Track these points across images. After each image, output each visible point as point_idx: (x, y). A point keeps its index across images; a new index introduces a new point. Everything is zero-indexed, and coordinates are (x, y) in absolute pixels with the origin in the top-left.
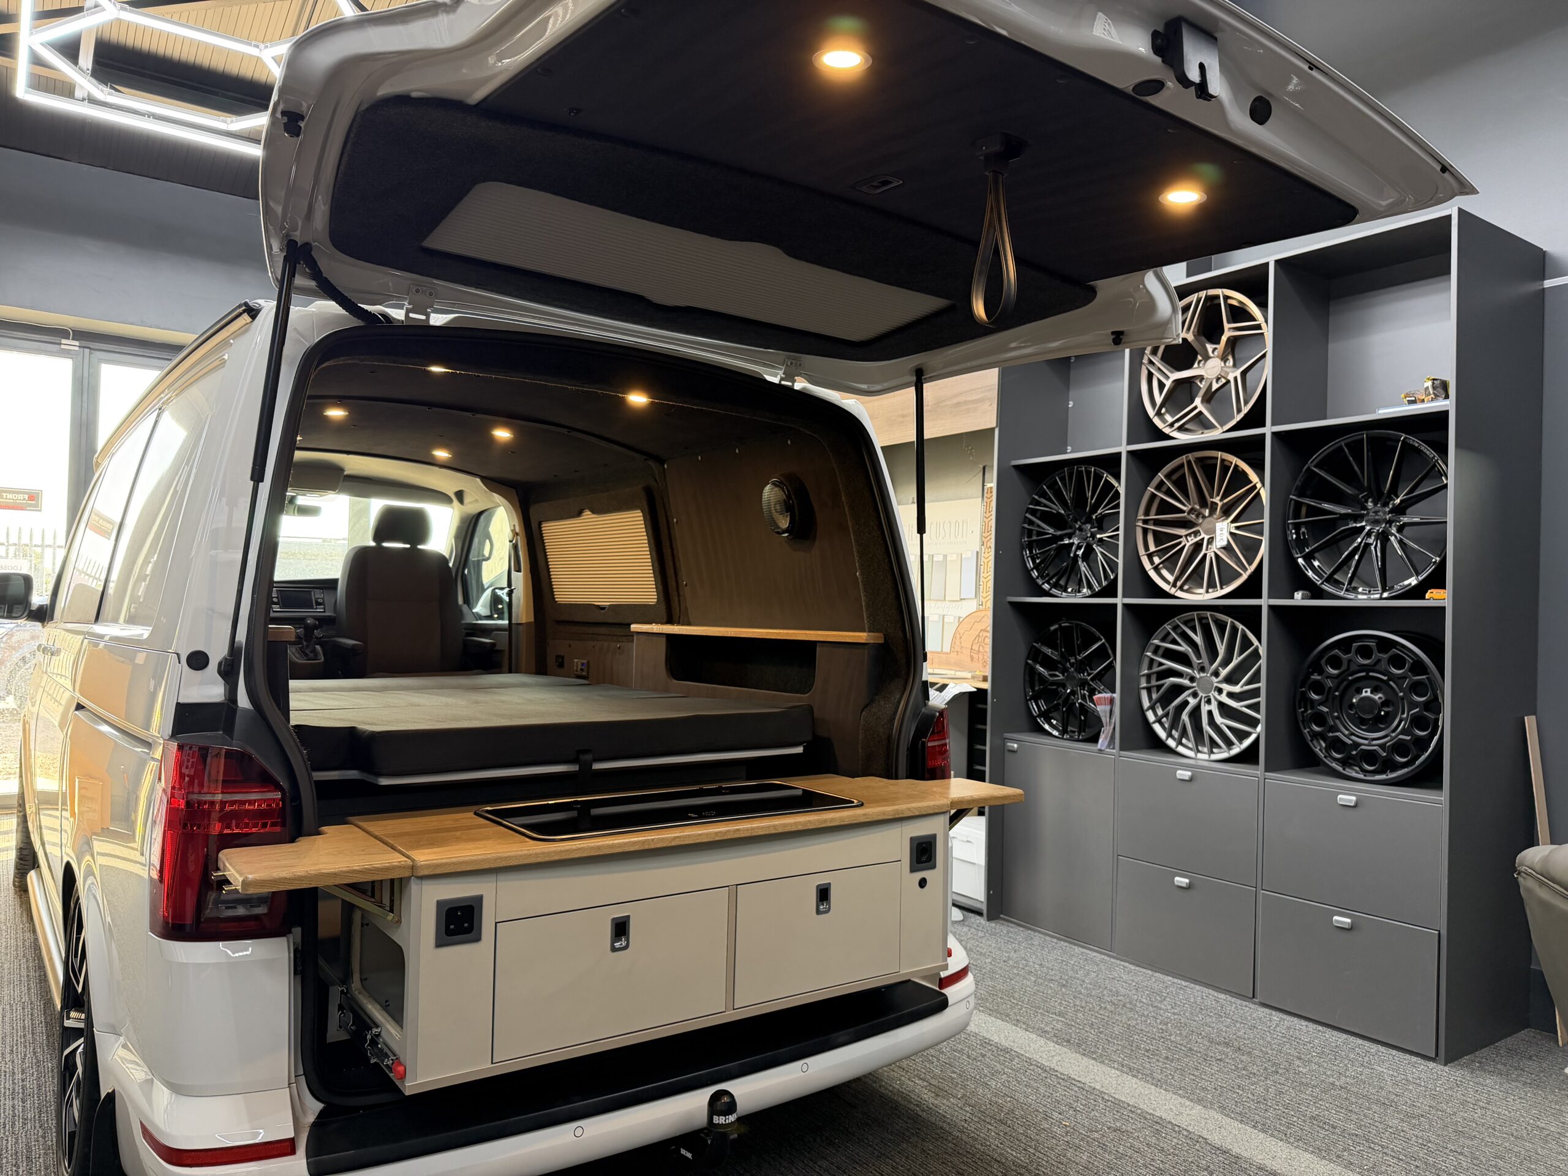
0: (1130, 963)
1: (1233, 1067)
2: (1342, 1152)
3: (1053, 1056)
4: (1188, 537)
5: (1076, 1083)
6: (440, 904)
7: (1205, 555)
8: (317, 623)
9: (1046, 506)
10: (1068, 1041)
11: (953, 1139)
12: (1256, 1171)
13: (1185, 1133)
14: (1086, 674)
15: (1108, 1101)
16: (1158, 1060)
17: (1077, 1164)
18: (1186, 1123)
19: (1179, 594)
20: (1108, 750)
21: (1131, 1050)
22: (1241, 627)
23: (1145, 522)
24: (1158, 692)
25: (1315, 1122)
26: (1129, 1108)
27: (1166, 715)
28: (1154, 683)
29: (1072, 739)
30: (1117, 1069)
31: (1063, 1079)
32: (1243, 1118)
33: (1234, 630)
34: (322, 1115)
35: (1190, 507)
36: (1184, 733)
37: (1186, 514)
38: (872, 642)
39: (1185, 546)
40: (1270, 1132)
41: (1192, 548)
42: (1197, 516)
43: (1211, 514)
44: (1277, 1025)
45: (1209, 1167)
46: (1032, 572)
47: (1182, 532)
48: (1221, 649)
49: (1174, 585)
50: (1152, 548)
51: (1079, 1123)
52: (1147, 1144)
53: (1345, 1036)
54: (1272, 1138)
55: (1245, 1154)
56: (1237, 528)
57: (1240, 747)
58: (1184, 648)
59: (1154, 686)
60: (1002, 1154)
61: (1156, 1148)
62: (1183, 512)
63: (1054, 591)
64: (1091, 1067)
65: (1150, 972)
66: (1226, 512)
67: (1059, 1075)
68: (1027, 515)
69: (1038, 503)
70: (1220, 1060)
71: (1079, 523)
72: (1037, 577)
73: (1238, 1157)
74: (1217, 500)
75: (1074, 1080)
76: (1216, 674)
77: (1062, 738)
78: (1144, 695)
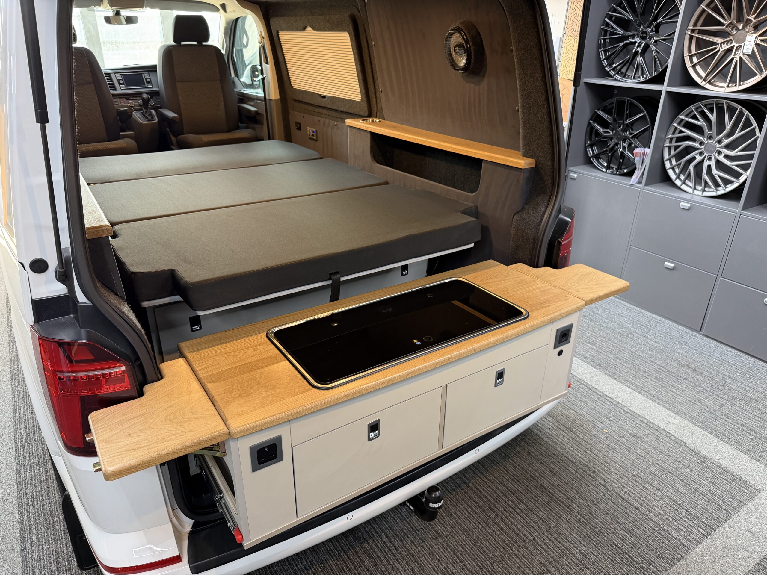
0: (627, 302)
1: (694, 385)
2: (762, 452)
3: (592, 377)
4: (722, 44)
5: (608, 398)
6: (252, 449)
7: (733, 59)
8: (149, 97)
9: (620, 13)
10: (600, 365)
11: (545, 443)
12: (716, 469)
13: (673, 439)
14: (628, 133)
15: (627, 412)
16: (651, 380)
17: (615, 463)
18: (673, 431)
19: (708, 86)
20: (636, 185)
21: (636, 372)
22: (746, 112)
23: (693, 31)
24: (675, 150)
25: (744, 429)
26: (640, 418)
27: (678, 165)
28: (674, 144)
29: (612, 173)
30: (629, 387)
31: (600, 396)
32: (704, 426)
33: (741, 114)
34: (194, 526)
35: (729, 22)
36: (688, 177)
37: (725, 27)
38: (527, 167)
39: (719, 51)
40: (720, 437)
41: (723, 53)
42: (732, 29)
43: (743, 28)
44: (714, 352)
45: (689, 465)
46: (603, 62)
47: (719, 40)
48: (728, 126)
49: (705, 80)
50: (694, 52)
51: (613, 430)
52: (653, 447)
53: (753, 359)
54: (722, 442)
55: (708, 455)
56: (762, 40)
57: (725, 190)
58: (701, 122)
59: (673, 146)
60: (573, 455)
61: (658, 450)
62: (723, 25)
63: (618, 77)
64: (615, 385)
65: (638, 309)
66: (756, 28)
67: (598, 392)
68: (606, 19)
69: (615, 11)
70: (685, 379)
71: (642, 27)
72: (606, 66)
73: (704, 458)
74: (752, 18)
75: (606, 396)
76: (719, 142)
77: (606, 172)
78: (666, 151)
